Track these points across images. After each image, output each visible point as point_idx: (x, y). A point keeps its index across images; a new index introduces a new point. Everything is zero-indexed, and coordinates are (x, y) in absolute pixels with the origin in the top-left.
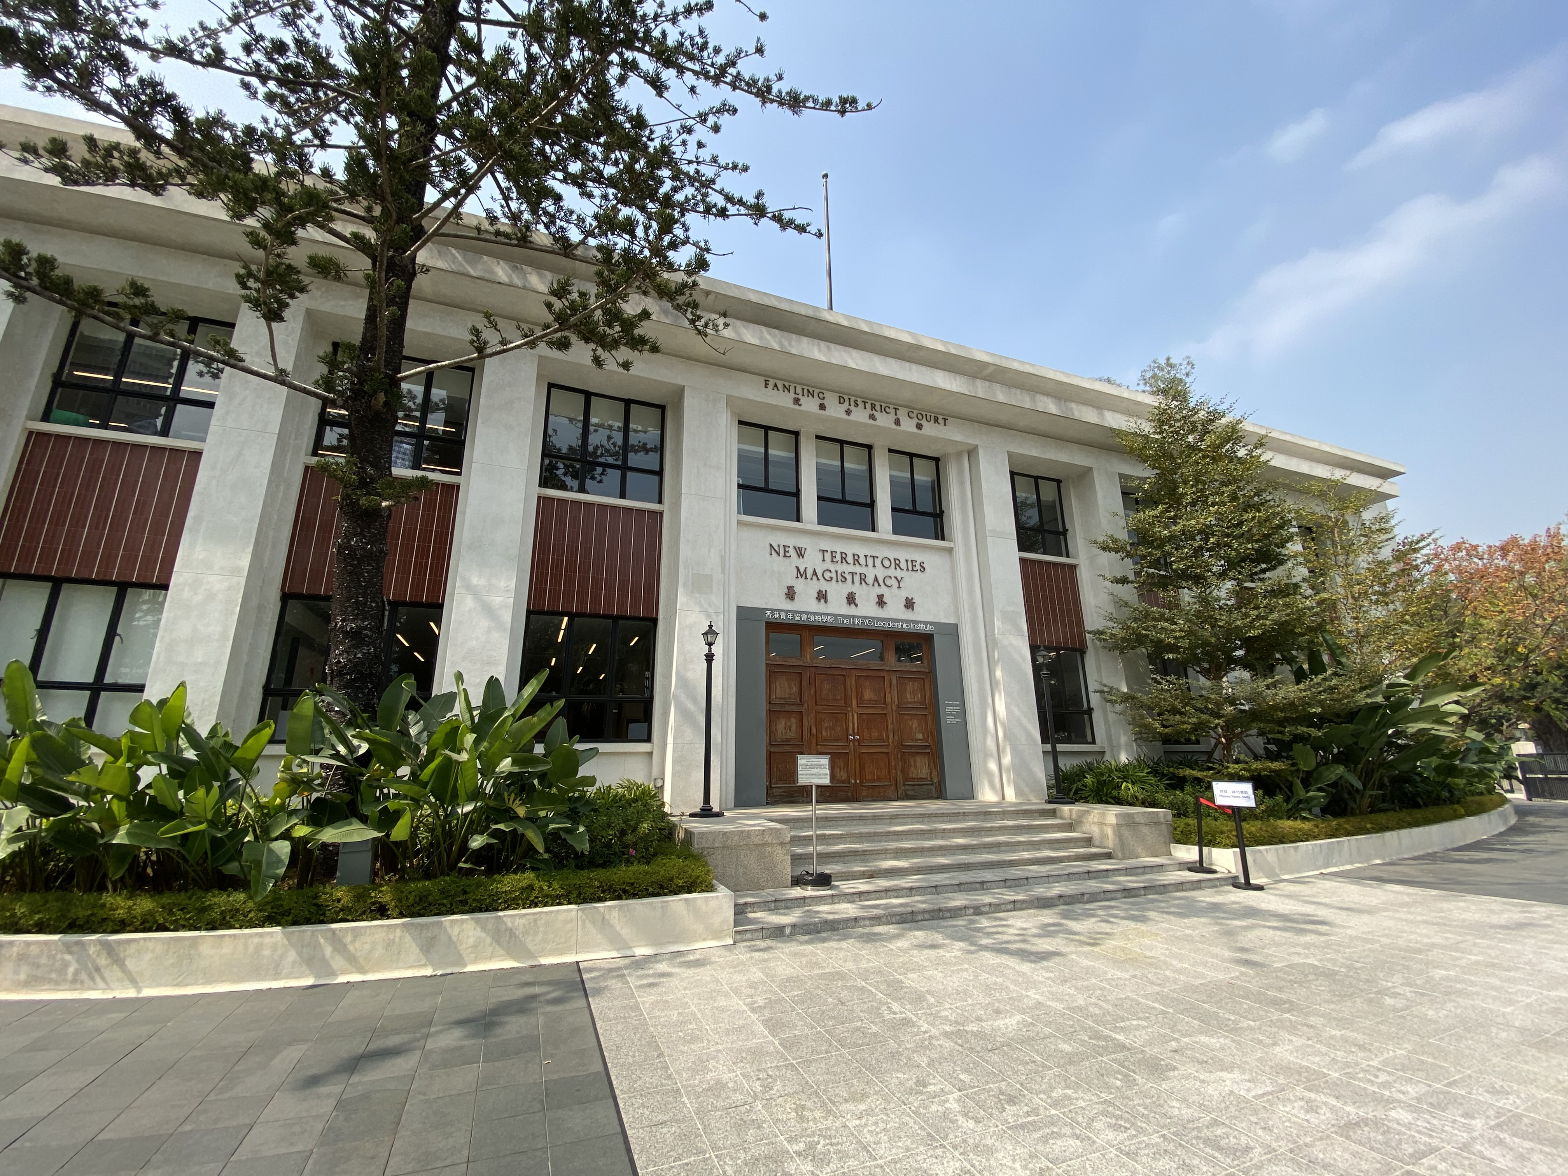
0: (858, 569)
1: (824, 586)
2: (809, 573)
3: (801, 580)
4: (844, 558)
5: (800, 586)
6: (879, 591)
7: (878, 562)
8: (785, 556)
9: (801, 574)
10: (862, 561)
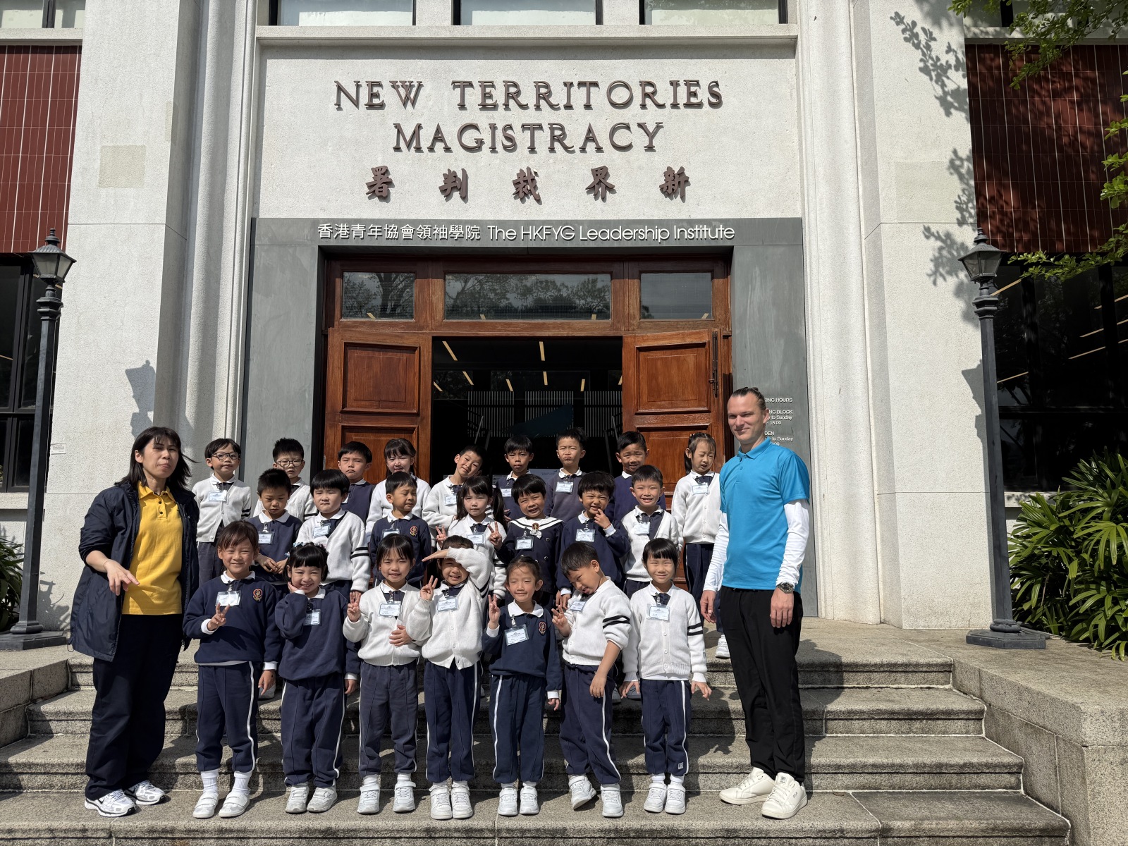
0: (546, 117)
1: (459, 161)
2: (426, 138)
4: (513, 96)
5: (402, 167)
6: (596, 161)
7: (598, 96)
8: (371, 106)
9: (407, 140)
10: (559, 97)
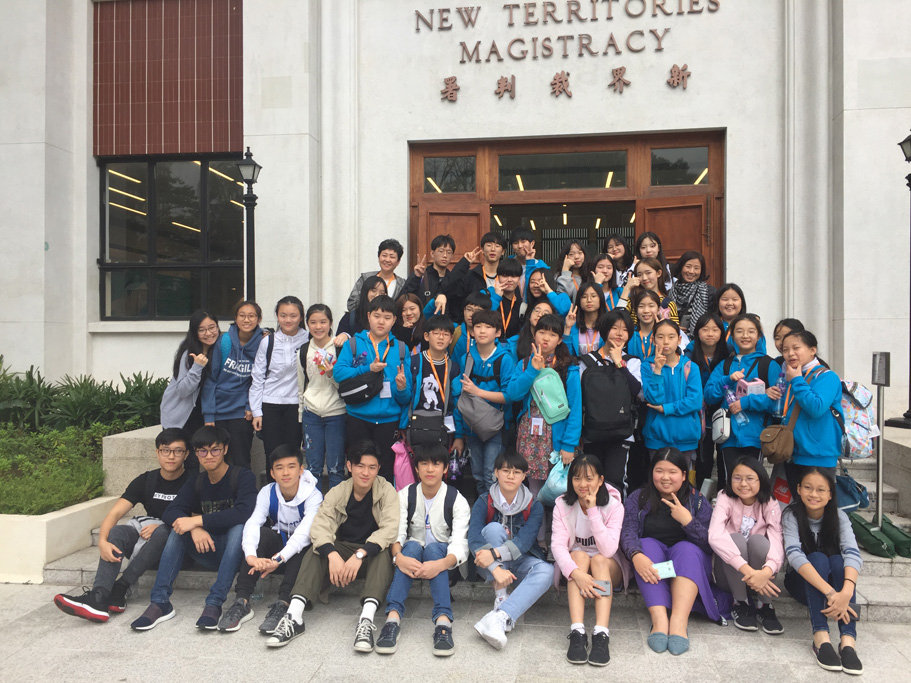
0: (576, 29)
1: (509, 69)
2: (484, 53)
3: (471, 66)
5: (467, 76)
6: (614, 62)
7: (617, 10)
8: (442, 29)
9: (469, 55)
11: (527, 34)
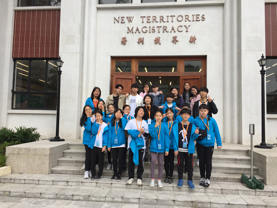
0: (162, 24)
1: (142, 35)
2: (134, 30)
3: (130, 34)
4: (155, 20)
5: (129, 37)
6: (174, 35)
7: (175, 19)
8: (122, 23)
9: (130, 31)
10: (165, 19)
11: (148, 25)
